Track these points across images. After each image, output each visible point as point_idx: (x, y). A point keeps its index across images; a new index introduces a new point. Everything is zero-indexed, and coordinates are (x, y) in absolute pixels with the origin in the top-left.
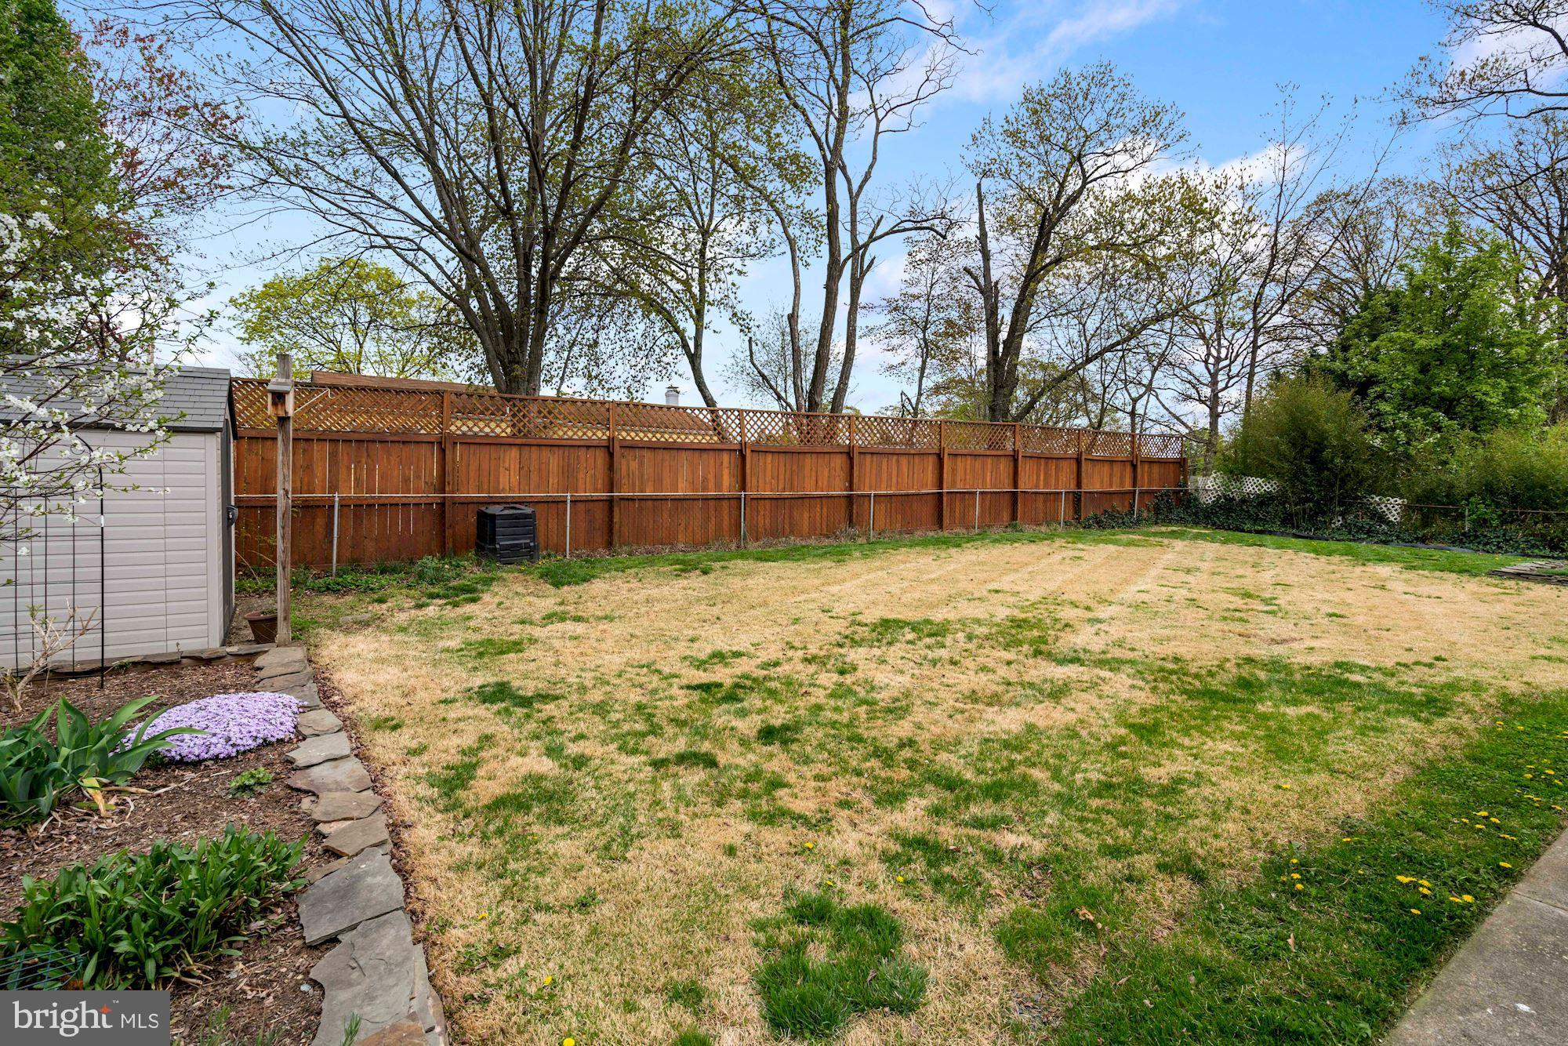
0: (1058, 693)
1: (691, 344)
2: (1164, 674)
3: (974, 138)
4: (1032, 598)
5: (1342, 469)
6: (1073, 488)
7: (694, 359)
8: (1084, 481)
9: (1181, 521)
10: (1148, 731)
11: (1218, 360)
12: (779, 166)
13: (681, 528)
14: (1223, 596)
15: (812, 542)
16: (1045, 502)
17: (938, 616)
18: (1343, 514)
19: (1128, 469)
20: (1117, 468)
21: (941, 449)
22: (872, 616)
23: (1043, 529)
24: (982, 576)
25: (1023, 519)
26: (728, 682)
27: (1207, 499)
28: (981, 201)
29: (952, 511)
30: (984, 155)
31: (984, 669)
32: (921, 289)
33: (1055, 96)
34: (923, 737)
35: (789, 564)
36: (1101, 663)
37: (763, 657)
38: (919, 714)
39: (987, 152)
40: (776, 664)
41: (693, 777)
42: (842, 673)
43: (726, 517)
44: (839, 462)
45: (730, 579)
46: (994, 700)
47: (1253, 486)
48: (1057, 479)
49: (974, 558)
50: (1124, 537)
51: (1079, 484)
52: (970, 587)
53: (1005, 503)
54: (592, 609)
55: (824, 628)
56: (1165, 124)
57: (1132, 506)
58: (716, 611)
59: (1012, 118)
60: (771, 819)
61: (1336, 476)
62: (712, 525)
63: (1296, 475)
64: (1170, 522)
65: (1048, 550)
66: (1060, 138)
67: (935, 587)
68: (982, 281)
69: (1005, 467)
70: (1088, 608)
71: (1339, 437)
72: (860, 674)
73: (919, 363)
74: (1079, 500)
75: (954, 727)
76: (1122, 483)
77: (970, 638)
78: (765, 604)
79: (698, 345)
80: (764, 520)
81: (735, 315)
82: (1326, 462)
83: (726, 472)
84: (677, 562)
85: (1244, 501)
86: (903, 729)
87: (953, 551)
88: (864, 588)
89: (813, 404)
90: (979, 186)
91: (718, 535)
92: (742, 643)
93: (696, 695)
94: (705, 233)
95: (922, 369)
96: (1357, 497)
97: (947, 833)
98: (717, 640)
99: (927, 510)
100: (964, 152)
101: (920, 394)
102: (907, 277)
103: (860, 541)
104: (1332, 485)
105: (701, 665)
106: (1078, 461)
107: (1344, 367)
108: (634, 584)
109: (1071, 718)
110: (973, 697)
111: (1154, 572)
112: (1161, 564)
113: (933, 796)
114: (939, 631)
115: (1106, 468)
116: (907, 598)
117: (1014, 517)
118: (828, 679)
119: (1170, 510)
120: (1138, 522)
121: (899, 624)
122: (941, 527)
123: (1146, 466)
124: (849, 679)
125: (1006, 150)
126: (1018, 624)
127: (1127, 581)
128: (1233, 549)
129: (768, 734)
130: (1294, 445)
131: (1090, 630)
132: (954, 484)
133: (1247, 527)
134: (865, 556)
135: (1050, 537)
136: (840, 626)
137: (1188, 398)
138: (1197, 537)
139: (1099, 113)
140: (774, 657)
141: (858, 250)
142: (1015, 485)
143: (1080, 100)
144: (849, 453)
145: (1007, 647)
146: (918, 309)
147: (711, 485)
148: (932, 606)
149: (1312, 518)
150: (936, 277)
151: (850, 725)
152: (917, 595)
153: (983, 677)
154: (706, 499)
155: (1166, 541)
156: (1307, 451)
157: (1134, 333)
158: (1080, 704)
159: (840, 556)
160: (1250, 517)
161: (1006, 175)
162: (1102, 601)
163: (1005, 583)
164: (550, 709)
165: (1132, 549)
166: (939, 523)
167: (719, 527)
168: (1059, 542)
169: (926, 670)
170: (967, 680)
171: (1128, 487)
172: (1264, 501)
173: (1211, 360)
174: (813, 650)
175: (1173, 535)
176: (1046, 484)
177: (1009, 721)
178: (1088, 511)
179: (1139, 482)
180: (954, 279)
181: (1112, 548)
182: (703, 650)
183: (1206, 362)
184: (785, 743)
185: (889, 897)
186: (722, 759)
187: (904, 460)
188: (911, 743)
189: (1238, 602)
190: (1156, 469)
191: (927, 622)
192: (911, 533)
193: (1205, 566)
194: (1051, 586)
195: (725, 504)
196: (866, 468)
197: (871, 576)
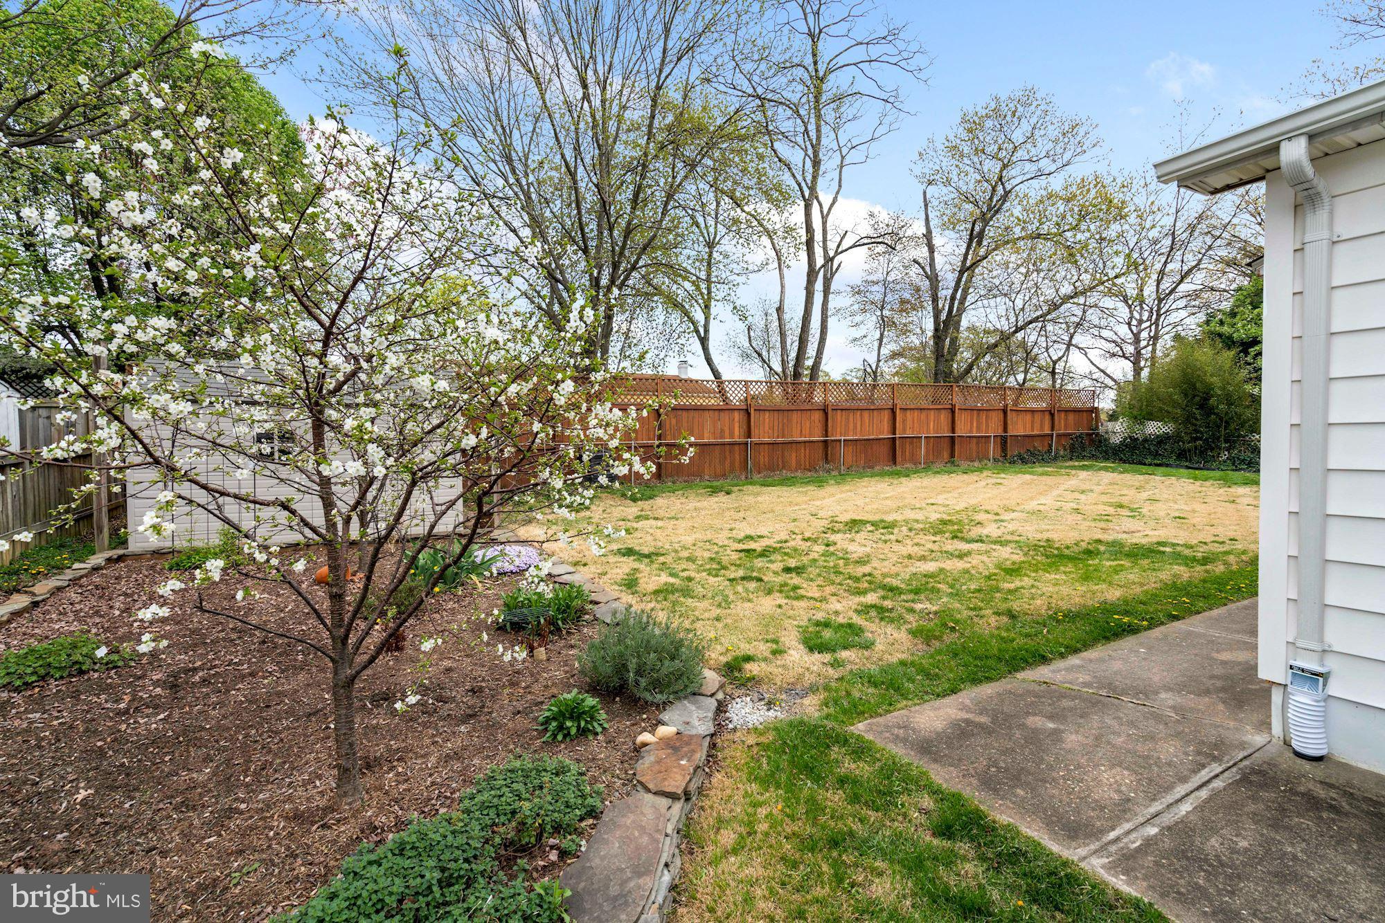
0: (961, 556)
1: (702, 331)
2: (1036, 547)
3: (920, 154)
4: (958, 508)
5: (1227, 413)
6: (1000, 432)
7: (704, 341)
8: (1010, 427)
9: (1093, 457)
10: (1013, 571)
11: (1140, 322)
12: (766, 193)
13: (707, 465)
14: (1101, 507)
15: (799, 474)
16: (977, 443)
17: (890, 518)
18: (1228, 450)
19: (1047, 417)
20: (1038, 417)
21: (894, 405)
22: (846, 517)
23: (976, 464)
24: (922, 495)
25: (960, 457)
26: (759, 549)
27: (1116, 440)
28: (926, 206)
29: (903, 452)
30: (928, 168)
31: (917, 544)
32: (879, 276)
33: (988, 116)
34: (875, 573)
35: (785, 488)
36: (995, 542)
37: (777, 538)
38: (875, 563)
39: (931, 165)
40: (786, 541)
41: (752, 585)
42: (827, 545)
43: (737, 457)
44: (817, 416)
45: (746, 497)
46: (923, 558)
47: (1154, 428)
48: (987, 426)
49: (918, 484)
50: (1040, 470)
51: (1005, 430)
52: (913, 502)
53: (946, 445)
54: (661, 513)
55: (814, 524)
56: (1082, 133)
57: (1050, 446)
58: (741, 514)
59: (951, 138)
60: (798, 598)
61: (1221, 419)
62: (728, 462)
63: (1188, 419)
64: (1083, 458)
65: (976, 478)
66: (992, 149)
67: (888, 502)
68: (928, 269)
69: (944, 417)
70: (997, 514)
71: (1223, 388)
72: (838, 546)
73: (878, 335)
74: (1006, 442)
75: (894, 570)
76: (1042, 428)
77: (910, 530)
78: (773, 511)
79: (706, 331)
80: (764, 458)
81: (735, 308)
82: (1213, 408)
83: (737, 425)
84: (708, 487)
85: (1145, 440)
86: (867, 569)
87: (903, 479)
88: (838, 502)
89: (797, 375)
90: (925, 193)
91: (732, 470)
92: (763, 530)
93: (742, 554)
94: (711, 245)
95: (881, 340)
96: (1239, 436)
97: (888, 604)
98: (744, 529)
99: (884, 450)
100: (913, 166)
101: (879, 361)
102: (867, 267)
103: (833, 473)
104: (1219, 427)
105: (740, 541)
106: (1005, 411)
107: (1230, 330)
108: (683, 500)
109: (968, 565)
110: (910, 557)
111: (1055, 493)
112: (1062, 487)
113: (881, 593)
114: (890, 526)
115: (1028, 417)
116: (868, 508)
117: (952, 455)
118: (819, 548)
119: (1083, 449)
120: (1055, 459)
121: (863, 522)
122: (895, 463)
123: (1063, 415)
124: (832, 549)
125: (947, 163)
126: (944, 522)
127: (1032, 499)
128: (1127, 476)
129: (788, 570)
130: (1186, 395)
131: (994, 525)
132: (904, 430)
133: (1149, 461)
134: (839, 483)
135: (980, 470)
136: (825, 523)
137: (1114, 355)
138: (1101, 469)
139: (1025, 127)
140: (784, 538)
141: (829, 260)
142: (953, 431)
143: (1009, 118)
144: (825, 410)
145: (935, 534)
146: (877, 293)
147: (727, 434)
148: (886, 513)
149: (1202, 453)
150: (891, 266)
151: (835, 566)
152: (875, 506)
153: (916, 548)
154: (724, 444)
155: (1073, 472)
156: (1197, 399)
157: (1055, 307)
158: (975, 560)
159: (820, 483)
160: (1150, 453)
161: (948, 182)
162: (1007, 509)
163: (940, 499)
164: (662, 559)
165: (1044, 478)
166: (894, 461)
167: (732, 464)
168: (985, 473)
169: (880, 545)
170: (909, 549)
171: (1047, 431)
172: (1162, 440)
173: (1134, 322)
174: (807, 535)
175: (1083, 468)
176: (978, 430)
177: (931, 567)
178: (1013, 451)
179: (1056, 427)
180: (906, 267)
181: (1028, 477)
182: (741, 535)
183: (1129, 324)
184: (798, 573)
185: (857, 620)
186: (765, 579)
187: (866, 414)
188: (870, 575)
189: (1111, 510)
190: (1071, 417)
191: (882, 521)
192: (872, 467)
193: (1097, 489)
194: (973, 502)
195: (737, 448)
196: (837, 419)
197: (843, 495)
